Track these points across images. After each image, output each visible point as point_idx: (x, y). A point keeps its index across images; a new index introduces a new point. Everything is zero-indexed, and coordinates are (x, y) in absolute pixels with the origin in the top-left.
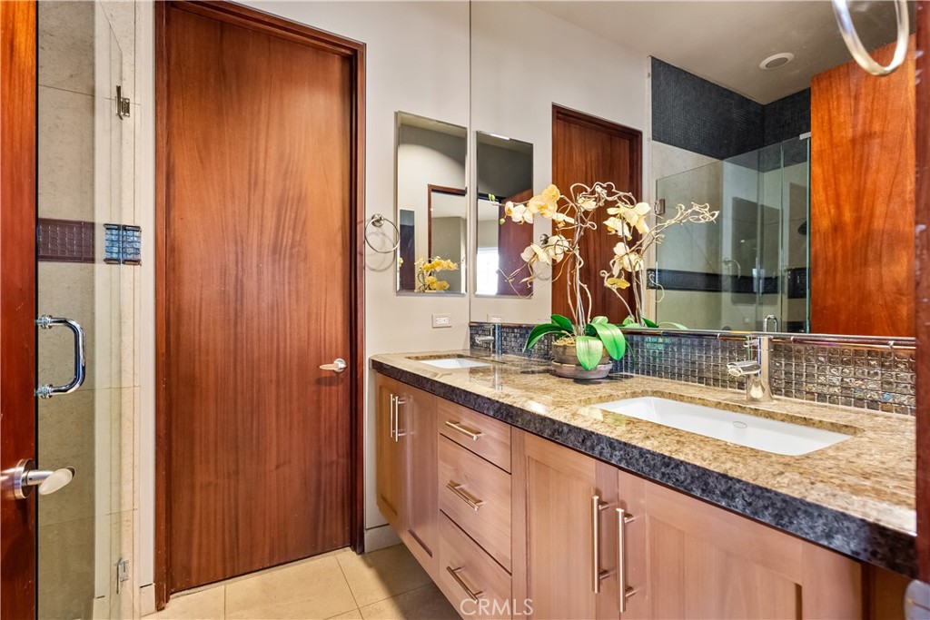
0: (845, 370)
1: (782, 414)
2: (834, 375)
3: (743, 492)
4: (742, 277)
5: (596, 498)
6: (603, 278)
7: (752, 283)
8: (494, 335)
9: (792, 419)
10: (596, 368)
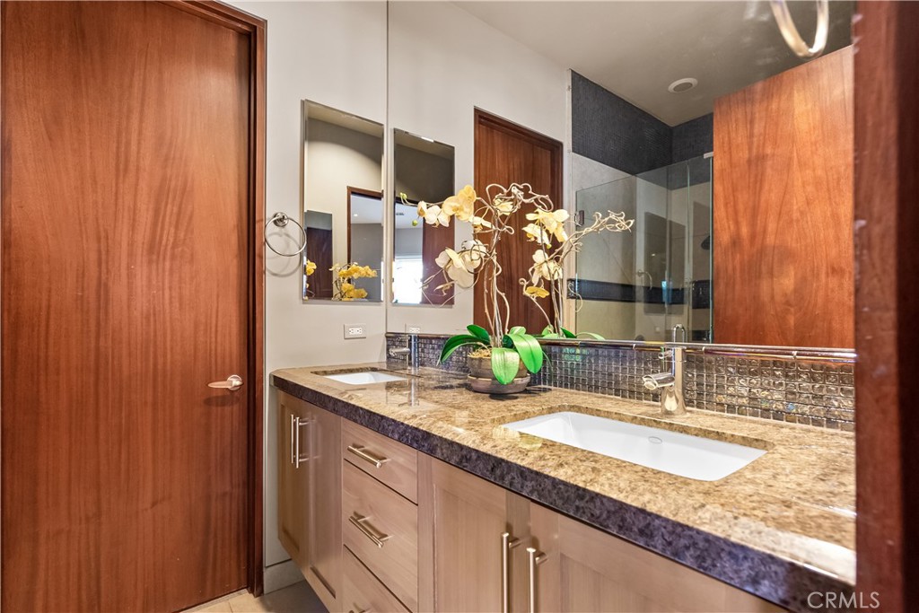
0: (753, 381)
1: (696, 429)
2: (742, 386)
3: (663, 530)
4: (653, 288)
5: (506, 535)
6: (523, 286)
7: (662, 293)
8: (410, 347)
9: (705, 433)
10: (513, 382)
